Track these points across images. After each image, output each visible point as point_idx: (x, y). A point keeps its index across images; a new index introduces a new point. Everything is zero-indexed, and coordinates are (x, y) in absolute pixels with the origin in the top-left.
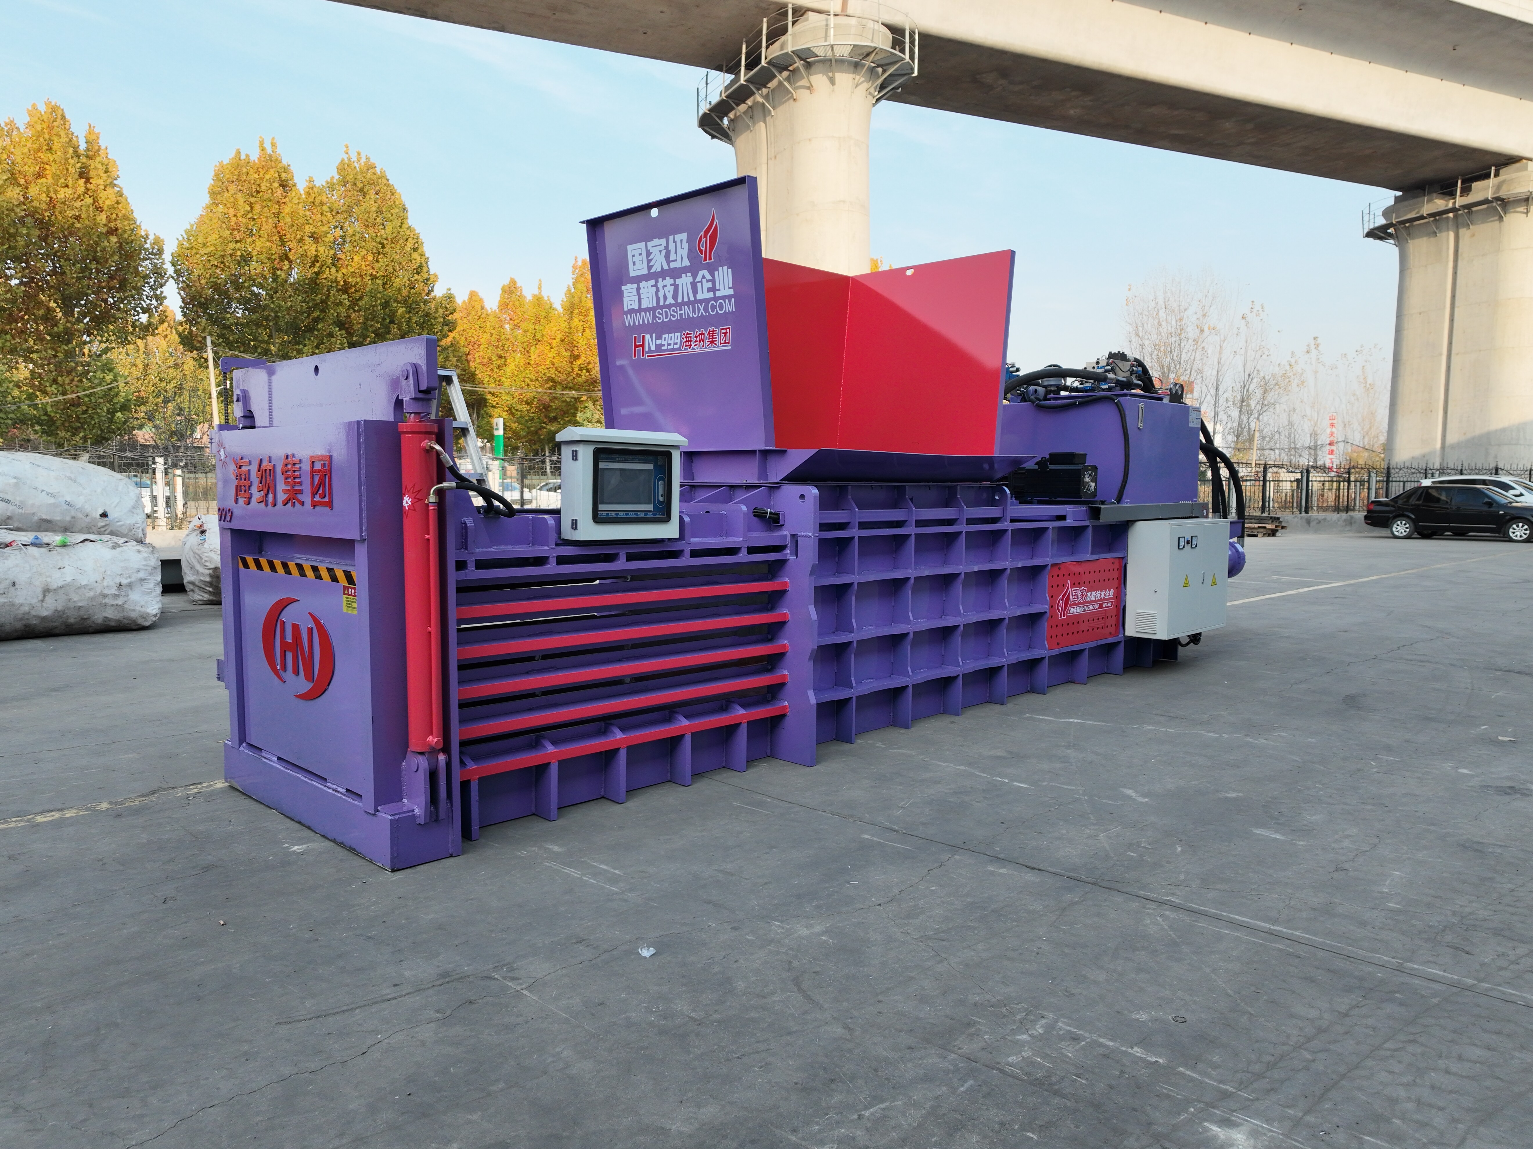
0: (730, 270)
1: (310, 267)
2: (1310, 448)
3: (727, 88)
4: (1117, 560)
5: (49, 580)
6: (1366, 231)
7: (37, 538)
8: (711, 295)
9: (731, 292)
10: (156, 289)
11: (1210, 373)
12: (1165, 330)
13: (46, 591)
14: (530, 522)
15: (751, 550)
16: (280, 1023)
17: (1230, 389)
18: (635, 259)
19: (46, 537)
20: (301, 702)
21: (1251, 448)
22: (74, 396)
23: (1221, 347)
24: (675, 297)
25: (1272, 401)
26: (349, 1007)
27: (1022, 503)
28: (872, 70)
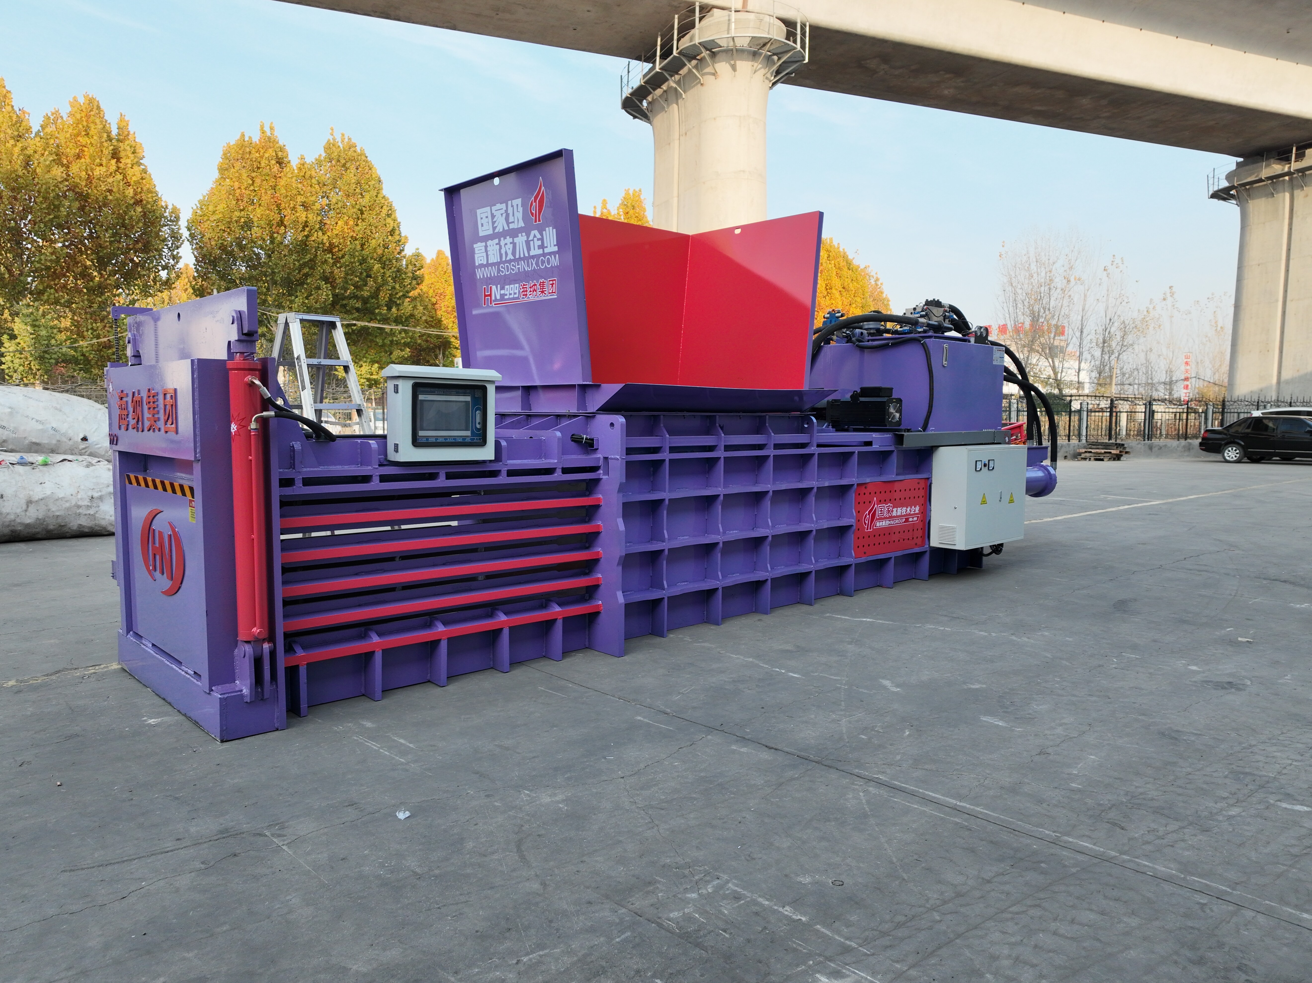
0: (554, 230)
1: (301, 231)
2: (1165, 383)
3: (644, 76)
4: (923, 481)
5: (31, 493)
6: (1211, 193)
7: (22, 458)
8: (541, 251)
9: (556, 249)
10: (173, 250)
11: (1075, 318)
12: (1036, 281)
13: (29, 502)
14: (359, 446)
15: (565, 471)
16: (65, 871)
17: (1093, 332)
18: (483, 221)
19: (30, 457)
20: (165, 597)
21: (1110, 384)
22: (105, 339)
23: (1085, 296)
24: (514, 253)
25: (1130, 342)
26: (130, 858)
27: (837, 431)
28: (768, 58)
